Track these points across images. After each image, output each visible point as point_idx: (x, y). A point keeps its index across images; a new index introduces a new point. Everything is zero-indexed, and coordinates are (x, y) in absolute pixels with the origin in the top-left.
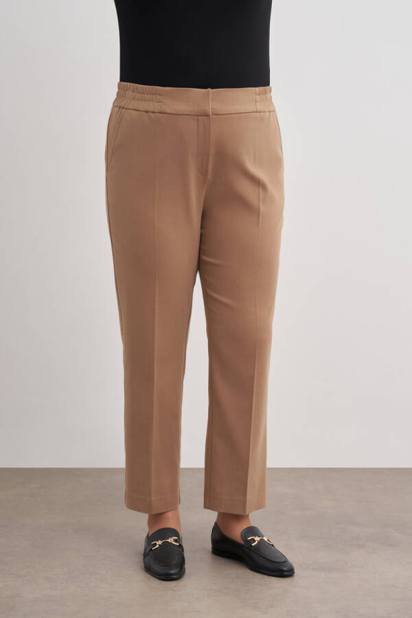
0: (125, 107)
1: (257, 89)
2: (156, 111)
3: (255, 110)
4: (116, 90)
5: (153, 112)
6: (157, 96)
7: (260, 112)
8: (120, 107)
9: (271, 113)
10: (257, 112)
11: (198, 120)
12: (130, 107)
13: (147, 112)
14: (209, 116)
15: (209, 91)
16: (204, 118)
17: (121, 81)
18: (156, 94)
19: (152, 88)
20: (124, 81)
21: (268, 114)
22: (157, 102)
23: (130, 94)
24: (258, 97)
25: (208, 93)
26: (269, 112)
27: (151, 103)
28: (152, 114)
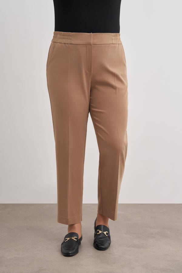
0: (56, 42)
1: (113, 34)
2: (69, 43)
3: (112, 43)
4: (53, 35)
5: (67, 44)
6: (70, 37)
7: (114, 44)
8: (54, 42)
9: (120, 45)
10: (113, 44)
11: (86, 47)
12: (58, 42)
13: (65, 44)
14: (91, 45)
15: (91, 34)
16: (90, 46)
17: (55, 31)
18: (69, 36)
19: (68, 33)
20: (56, 31)
21: (118, 45)
22: (69, 39)
23: (58, 36)
24: (113, 37)
25: (91, 35)
26: (119, 44)
27: (67, 40)
28: (67, 45)
